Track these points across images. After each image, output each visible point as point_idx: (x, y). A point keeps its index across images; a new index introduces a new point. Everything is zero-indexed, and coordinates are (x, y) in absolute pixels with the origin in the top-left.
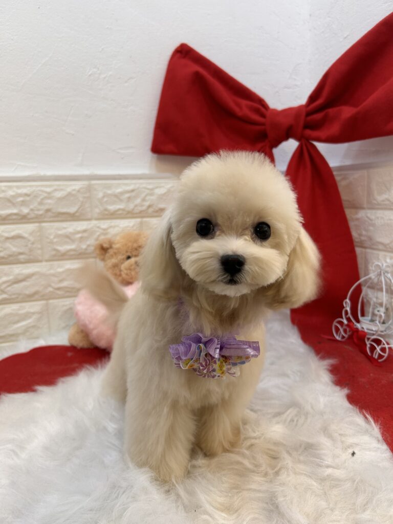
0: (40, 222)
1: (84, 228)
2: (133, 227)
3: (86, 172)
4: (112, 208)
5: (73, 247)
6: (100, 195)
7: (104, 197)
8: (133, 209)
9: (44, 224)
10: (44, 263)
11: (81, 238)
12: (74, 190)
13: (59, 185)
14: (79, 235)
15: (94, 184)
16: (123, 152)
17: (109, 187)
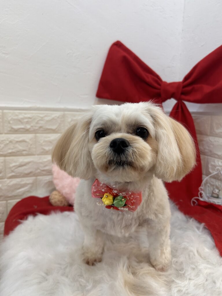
0: (36, 133)
7: (72, 121)
9: (38, 135)
10: (36, 156)
12: (56, 116)
13: (47, 113)
15: (66, 114)
16: (82, 97)
17: (75, 116)
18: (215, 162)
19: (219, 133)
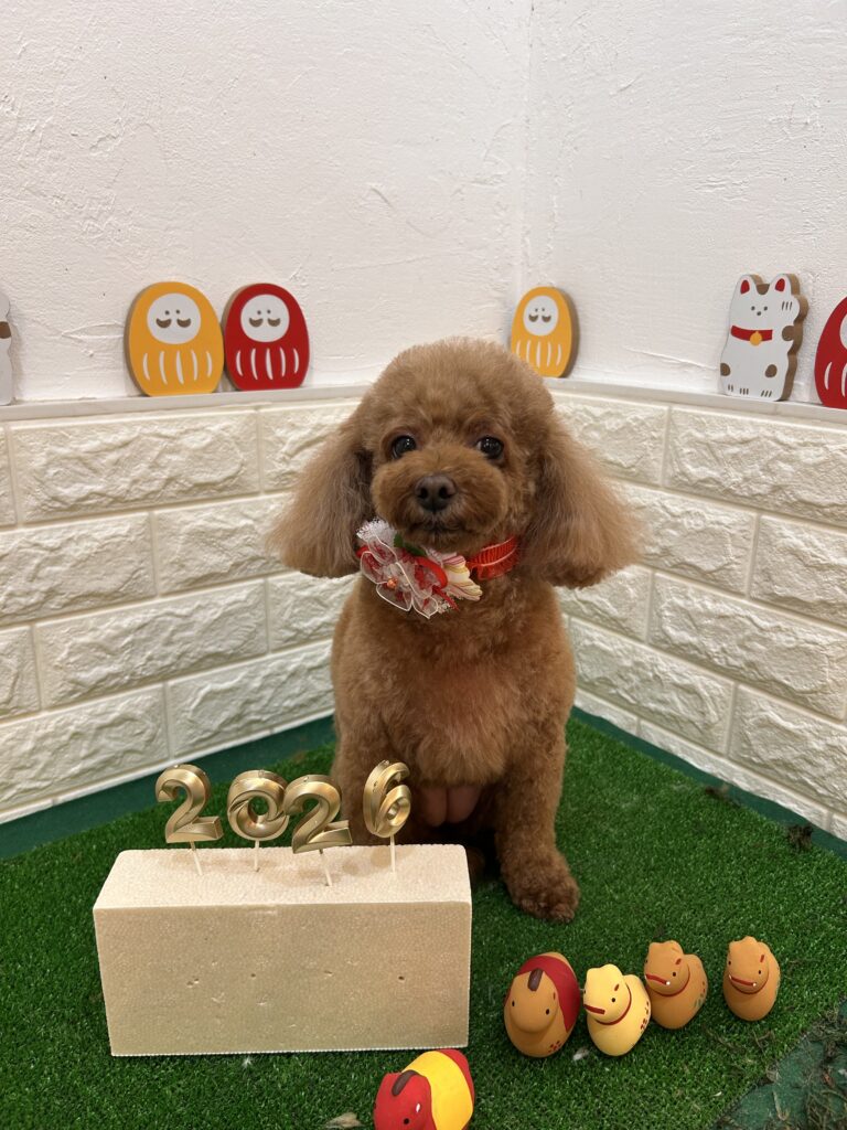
2: (127, 536)
4: (71, 492)
6: (40, 460)
7: (48, 465)
8: (128, 491)
15: (18, 432)
16: (90, 337)
17: (62, 439)
18: (689, 595)
19: (705, 481)
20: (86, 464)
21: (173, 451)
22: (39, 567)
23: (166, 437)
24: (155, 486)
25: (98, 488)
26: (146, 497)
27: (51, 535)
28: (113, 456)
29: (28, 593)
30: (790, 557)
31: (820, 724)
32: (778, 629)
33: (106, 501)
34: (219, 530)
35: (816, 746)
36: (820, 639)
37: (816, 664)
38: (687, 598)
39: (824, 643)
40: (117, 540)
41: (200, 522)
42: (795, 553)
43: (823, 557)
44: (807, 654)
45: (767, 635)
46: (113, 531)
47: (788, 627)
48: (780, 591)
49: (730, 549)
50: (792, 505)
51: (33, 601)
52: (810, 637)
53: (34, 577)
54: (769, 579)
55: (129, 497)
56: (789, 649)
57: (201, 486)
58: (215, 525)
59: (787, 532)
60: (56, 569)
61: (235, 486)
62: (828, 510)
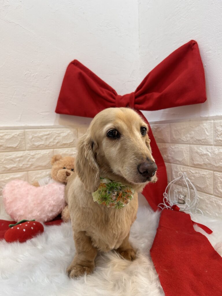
1: (21, 155)
2: (49, 153)
3: (23, 125)
4: (37, 144)
5: (15, 165)
6: (31, 137)
8: (49, 144)
11: (19, 160)
12: (16, 135)
13: (7, 132)
14: (18, 159)
15: (27, 131)
16: (43, 114)
17: (36, 133)
18: (178, 168)
19: (178, 139)
20: (40, 138)
21: (59, 136)
22: (29, 159)
23: (57, 133)
24: (55, 143)
25: (42, 143)
26: (53, 146)
27: (32, 153)
28: (46, 137)
29: (27, 165)
30: (196, 154)
31: (208, 196)
32: (196, 173)
33: (44, 146)
34: (68, 154)
35: (207, 202)
36: (205, 173)
37: (205, 180)
38: (177, 169)
39: (206, 174)
40: (46, 154)
41: (64, 152)
42: (197, 152)
43: (203, 152)
44: (203, 178)
45: (194, 175)
46: (45, 152)
47: (198, 172)
48: (196, 163)
49: (184, 154)
50: (195, 141)
51: (28, 166)
52: (203, 173)
53: (28, 161)
54: (193, 161)
55: (49, 145)
56: (199, 177)
57: (65, 144)
58: (67, 153)
59: (195, 148)
60: (33, 160)
61: (72, 145)
62: (202, 141)
